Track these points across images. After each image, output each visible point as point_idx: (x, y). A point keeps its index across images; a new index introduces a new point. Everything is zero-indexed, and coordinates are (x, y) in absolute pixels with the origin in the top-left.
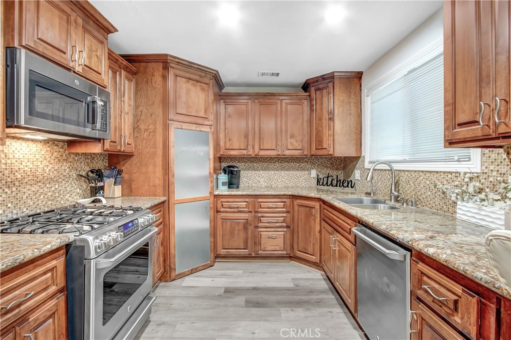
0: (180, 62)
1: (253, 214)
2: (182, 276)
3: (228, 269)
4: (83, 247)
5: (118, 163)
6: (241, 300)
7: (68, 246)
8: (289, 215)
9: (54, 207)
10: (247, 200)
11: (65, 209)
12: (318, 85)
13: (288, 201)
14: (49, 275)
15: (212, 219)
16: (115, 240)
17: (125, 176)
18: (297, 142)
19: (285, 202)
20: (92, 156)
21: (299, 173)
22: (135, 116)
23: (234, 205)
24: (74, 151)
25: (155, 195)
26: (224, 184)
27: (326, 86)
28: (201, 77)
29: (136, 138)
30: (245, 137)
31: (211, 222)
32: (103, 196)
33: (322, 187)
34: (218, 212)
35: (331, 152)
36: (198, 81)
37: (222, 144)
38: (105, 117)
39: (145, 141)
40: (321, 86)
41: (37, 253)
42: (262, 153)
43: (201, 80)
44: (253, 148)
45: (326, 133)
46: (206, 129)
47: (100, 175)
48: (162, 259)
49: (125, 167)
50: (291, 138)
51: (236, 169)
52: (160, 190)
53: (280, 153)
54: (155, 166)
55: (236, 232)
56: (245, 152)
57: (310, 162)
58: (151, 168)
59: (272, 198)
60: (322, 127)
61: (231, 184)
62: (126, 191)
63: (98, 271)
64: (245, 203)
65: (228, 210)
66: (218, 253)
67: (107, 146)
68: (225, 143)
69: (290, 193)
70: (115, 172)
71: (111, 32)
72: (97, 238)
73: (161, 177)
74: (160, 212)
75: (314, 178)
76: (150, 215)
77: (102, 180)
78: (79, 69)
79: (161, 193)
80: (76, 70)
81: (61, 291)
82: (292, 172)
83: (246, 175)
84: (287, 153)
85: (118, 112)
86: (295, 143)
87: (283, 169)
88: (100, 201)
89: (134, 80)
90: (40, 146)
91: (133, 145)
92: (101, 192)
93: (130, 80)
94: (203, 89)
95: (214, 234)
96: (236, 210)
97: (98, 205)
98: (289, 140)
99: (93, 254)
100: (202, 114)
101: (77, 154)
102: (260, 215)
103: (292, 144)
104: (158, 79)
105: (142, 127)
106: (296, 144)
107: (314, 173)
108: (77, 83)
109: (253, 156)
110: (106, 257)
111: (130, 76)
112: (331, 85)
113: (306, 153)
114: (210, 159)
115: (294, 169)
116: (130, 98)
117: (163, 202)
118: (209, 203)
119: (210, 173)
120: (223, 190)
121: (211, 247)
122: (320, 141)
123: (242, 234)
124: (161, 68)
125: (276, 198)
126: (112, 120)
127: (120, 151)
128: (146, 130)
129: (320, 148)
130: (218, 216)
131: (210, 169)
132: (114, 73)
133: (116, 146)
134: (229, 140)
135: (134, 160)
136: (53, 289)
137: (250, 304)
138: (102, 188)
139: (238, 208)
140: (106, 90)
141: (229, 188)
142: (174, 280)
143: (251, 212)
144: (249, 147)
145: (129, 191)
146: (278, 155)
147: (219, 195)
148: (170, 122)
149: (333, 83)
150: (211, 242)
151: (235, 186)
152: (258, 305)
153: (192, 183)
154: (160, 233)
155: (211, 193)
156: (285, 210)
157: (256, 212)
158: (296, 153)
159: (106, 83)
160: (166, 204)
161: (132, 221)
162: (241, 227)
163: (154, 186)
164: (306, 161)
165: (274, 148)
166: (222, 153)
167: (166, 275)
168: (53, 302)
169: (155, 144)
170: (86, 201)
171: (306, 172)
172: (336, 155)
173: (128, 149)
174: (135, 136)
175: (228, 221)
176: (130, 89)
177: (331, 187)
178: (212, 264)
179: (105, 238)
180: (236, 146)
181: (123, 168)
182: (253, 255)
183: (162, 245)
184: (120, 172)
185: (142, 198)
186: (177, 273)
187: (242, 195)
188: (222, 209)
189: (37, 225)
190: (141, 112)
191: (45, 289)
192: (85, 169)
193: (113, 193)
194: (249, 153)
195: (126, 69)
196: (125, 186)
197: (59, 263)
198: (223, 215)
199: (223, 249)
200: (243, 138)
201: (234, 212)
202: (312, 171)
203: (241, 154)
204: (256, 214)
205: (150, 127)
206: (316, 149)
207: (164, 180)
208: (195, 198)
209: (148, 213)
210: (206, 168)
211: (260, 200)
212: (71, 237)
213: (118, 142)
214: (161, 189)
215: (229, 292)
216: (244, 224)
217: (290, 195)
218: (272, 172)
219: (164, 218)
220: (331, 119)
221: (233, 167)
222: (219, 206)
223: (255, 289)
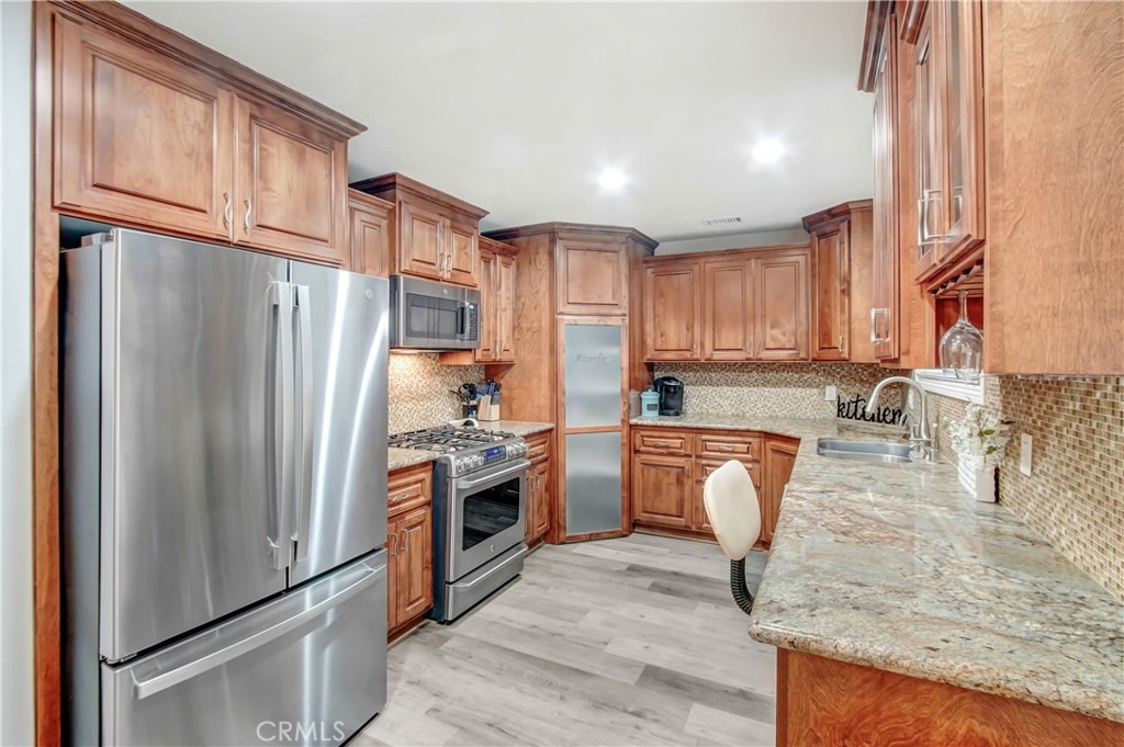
0: (572, 229)
1: (693, 459)
2: (575, 540)
3: (647, 544)
4: (445, 465)
5: (496, 375)
6: (647, 581)
7: (434, 462)
8: (757, 466)
9: (425, 427)
10: (683, 435)
11: (436, 430)
12: (822, 227)
13: (755, 441)
14: (419, 485)
15: (626, 461)
16: (476, 463)
17: (503, 391)
18: (784, 334)
19: (750, 443)
20: (466, 368)
21: (800, 392)
22: (514, 311)
23: (661, 442)
24: (446, 363)
25: (540, 420)
26: (650, 407)
27: (836, 228)
28: (606, 242)
29: (516, 341)
30: (688, 329)
31: (623, 467)
32: (477, 419)
33: (846, 421)
34: (637, 452)
35: (846, 355)
36: (600, 251)
37: (649, 341)
38: (474, 323)
39: (527, 345)
40: (828, 229)
41: (411, 463)
42: (718, 356)
43: (607, 247)
44: (703, 346)
45: (838, 319)
46: (616, 321)
47: (472, 391)
48: (545, 510)
49: (506, 380)
50: (772, 327)
51: (673, 383)
52: (546, 414)
53: (751, 356)
54: (540, 380)
55: (664, 488)
56: (688, 355)
57: (824, 370)
58: (535, 381)
59: (727, 435)
60: (829, 307)
61: (664, 408)
62: (506, 413)
63: (459, 491)
64: (680, 441)
65: (651, 449)
66: (636, 517)
67: (479, 356)
68: (655, 340)
69: (758, 428)
70: (492, 388)
71: (481, 217)
72: (458, 458)
73: (548, 395)
74: (544, 443)
75: (831, 401)
76: (522, 444)
77: (474, 398)
78: (447, 276)
79: (548, 418)
80: (445, 278)
81: (428, 504)
82: (785, 389)
83: (697, 393)
84: (766, 355)
85: (492, 310)
86: (780, 336)
87: (766, 383)
88: (472, 424)
89: (514, 263)
90: (414, 358)
91: (512, 351)
92: (474, 412)
93: (507, 265)
94: (609, 261)
95: (629, 485)
96: (664, 451)
97: (468, 428)
98: (769, 332)
99: (454, 474)
100: (608, 300)
101: (449, 366)
102: (704, 462)
103: (774, 339)
104: (543, 258)
105: (524, 325)
106: (783, 339)
107: (831, 392)
108: (446, 293)
109: (703, 361)
110: (468, 479)
111: (506, 260)
112: (844, 226)
113: (803, 355)
114: (622, 369)
115: (788, 384)
116: (508, 289)
117: (550, 430)
118: (619, 437)
119: (622, 390)
120: (650, 417)
121: (623, 505)
122: (825, 336)
123: (674, 491)
124: (547, 242)
125: (734, 435)
126: (485, 323)
127: (494, 361)
128: (529, 329)
129: (826, 346)
130: (637, 459)
131: (622, 384)
132: (487, 261)
133: (489, 356)
134: (662, 336)
135: (514, 371)
136: (422, 499)
137: (655, 587)
138: (475, 408)
139: (667, 447)
140: (477, 289)
141: (661, 414)
142: (564, 543)
143: (690, 456)
144: (695, 347)
145: (508, 414)
146: (747, 359)
147: (638, 425)
148: (560, 317)
149: (849, 222)
150: (623, 497)
151: (672, 412)
152: (668, 591)
153: (596, 404)
154: (543, 473)
155: (623, 421)
156: (750, 456)
157: (698, 457)
158: (783, 355)
159: (476, 281)
160: (554, 433)
161: (497, 448)
162: (673, 479)
163: (538, 407)
164: (814, 369)
165: (740, 347)
166: (649, 356)
167: (551, 534)
168: (421, 512)
169: (539, 348)
170: (458, 423)
171: (815, 391)
172: (854, 360)
173: (505, 357)
174: (516, 337)
175: (653, 470)
176: (508, 276)
177: (862, 421)
178: (624, 533)
179: (466, 460)
180: (672, 346)
181: (502, 382)
182: (694, 529)
183: (546, 490)
184: (497, 388)
185: (524, 423)
186: (568, 535)
187: (675, 427)
188: (642, 449)
189: (411, 442)
190: (523, 304)
191: (417, 497)
192: (457, 383)
193: (490, 414)
194: (695, 357)
195: (504, 252)
196: (504, 406)
197: (426, 476)
198: (644, 457)
199: (645, 512)
200: (685, 331)
201: (662, 454)
202: (828, 388)
203: (682, 358)
204: (698, 461)
205: (535, 324)
206: (821, 349)
207: (552, 398)
208: (597, 428)
209: (521, 441)
210: (614, 384)
211: (705, 437)
212: (437, 455)
213: (492, 349)
214: (548, 412)
215: (633, 569)
216: (678, 474)
217: (759, 432)
218: (746, 389)
219: (551, 452)
220: (846, 292)
221: (669, 379)
222: (638, 441)
223: (676, 574)
